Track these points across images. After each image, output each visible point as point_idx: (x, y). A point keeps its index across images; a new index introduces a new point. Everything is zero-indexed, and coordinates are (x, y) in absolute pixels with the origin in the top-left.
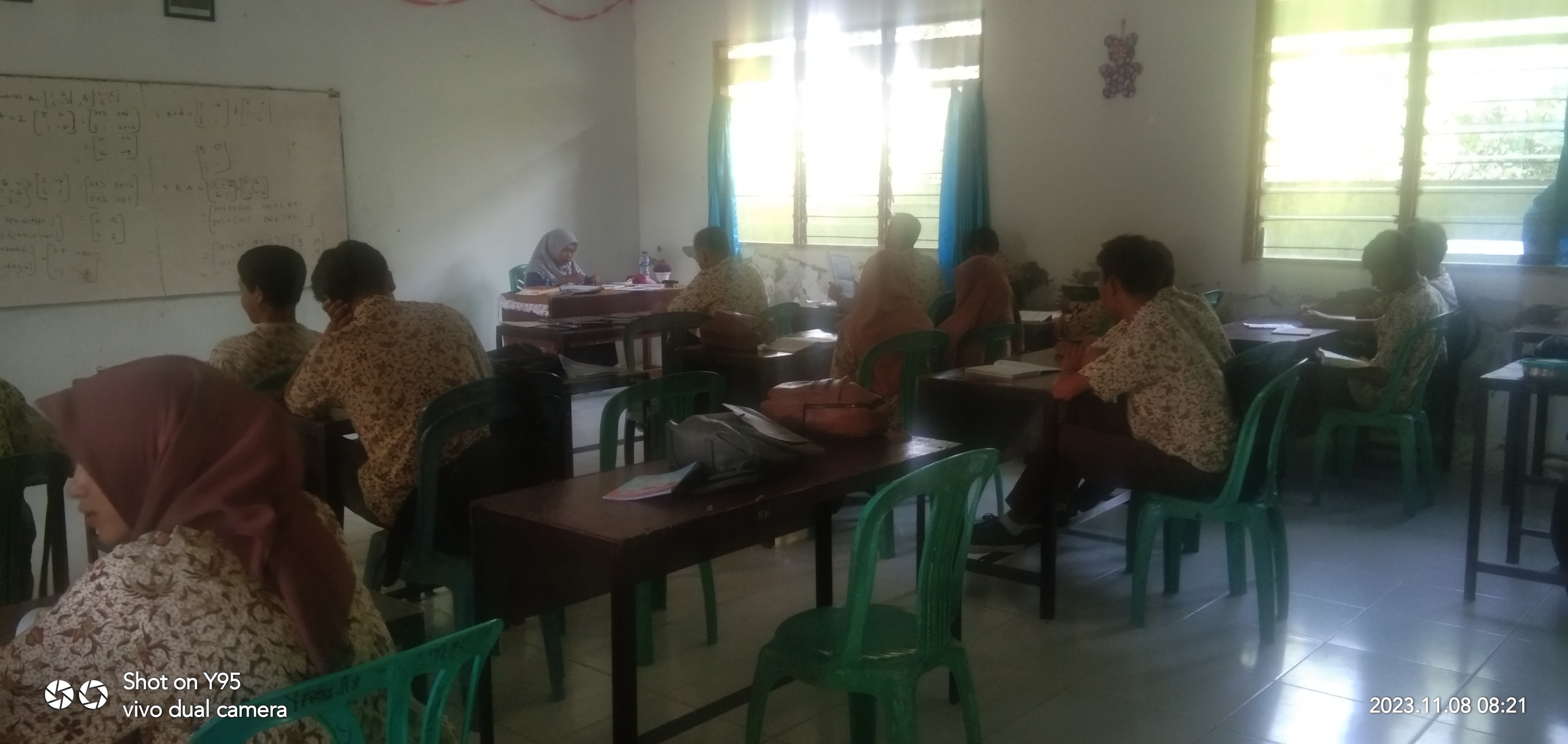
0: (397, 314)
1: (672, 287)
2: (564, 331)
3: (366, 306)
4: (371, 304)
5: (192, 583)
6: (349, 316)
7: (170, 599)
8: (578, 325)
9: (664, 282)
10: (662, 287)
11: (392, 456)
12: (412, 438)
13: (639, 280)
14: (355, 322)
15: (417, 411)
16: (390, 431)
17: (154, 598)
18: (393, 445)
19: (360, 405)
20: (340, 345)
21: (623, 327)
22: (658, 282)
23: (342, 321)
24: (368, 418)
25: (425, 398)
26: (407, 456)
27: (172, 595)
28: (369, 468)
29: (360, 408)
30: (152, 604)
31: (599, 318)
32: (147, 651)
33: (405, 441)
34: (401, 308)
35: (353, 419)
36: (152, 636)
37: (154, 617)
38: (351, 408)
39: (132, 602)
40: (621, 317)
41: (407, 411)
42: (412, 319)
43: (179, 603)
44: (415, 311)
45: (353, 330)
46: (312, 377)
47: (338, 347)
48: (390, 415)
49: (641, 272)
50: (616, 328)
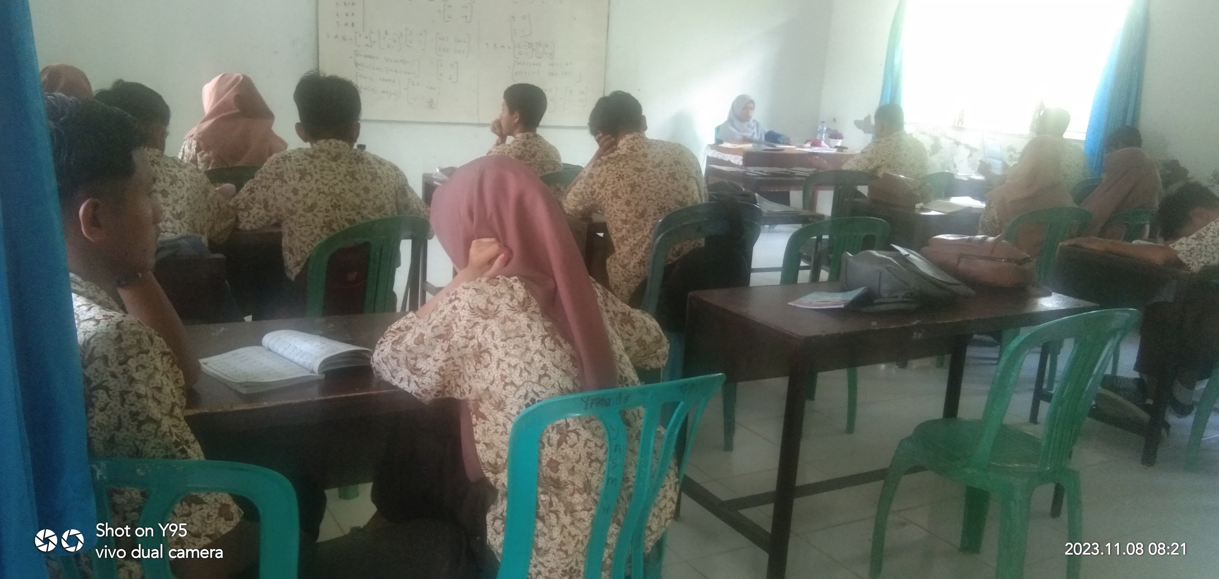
0: (648, 148)
1: (842, 151)
2: (757, 176)
3: (627, 140)
4: (631, 139)
5: (510, 314)
6: (614, 147)
7: (495, 321)
8: (767, 173)
9: (836, 147)
10: (834, 151)
11: (632, 252)
12: (648, 241)
13: (815, 144)
14: (618, 151)
15: (654, 221)
16: (634, 234)
17: (486, 319)
18: (634, 245)
19: (614, 212)
20: (607, 166)
21: (804, 179)
22: (831, 147)
23: (608, 151)
24: (619, 223)
25: (660, 213)
26: (643, 254)
27: (497, 319)
28: (615, 259)
29: (614, 214)
30: (484, 323)
31: (785, 170)
32: (478, 354)
33: (643, 243)
34: (650, 144)
35: (608, 222)
36: (483, 344)
37: (485, 332)
38: (608, 214)
39: (473, 320)
40: (801, 171)
41: (646, 220)
42: (658, 153)
43: (501, 325)
44: (661, 147)
45: (617, 157)
46: (584, 188)
47: (605, 167)
48: (635, 222)
49: (818, 138)
50: (797, 178)
